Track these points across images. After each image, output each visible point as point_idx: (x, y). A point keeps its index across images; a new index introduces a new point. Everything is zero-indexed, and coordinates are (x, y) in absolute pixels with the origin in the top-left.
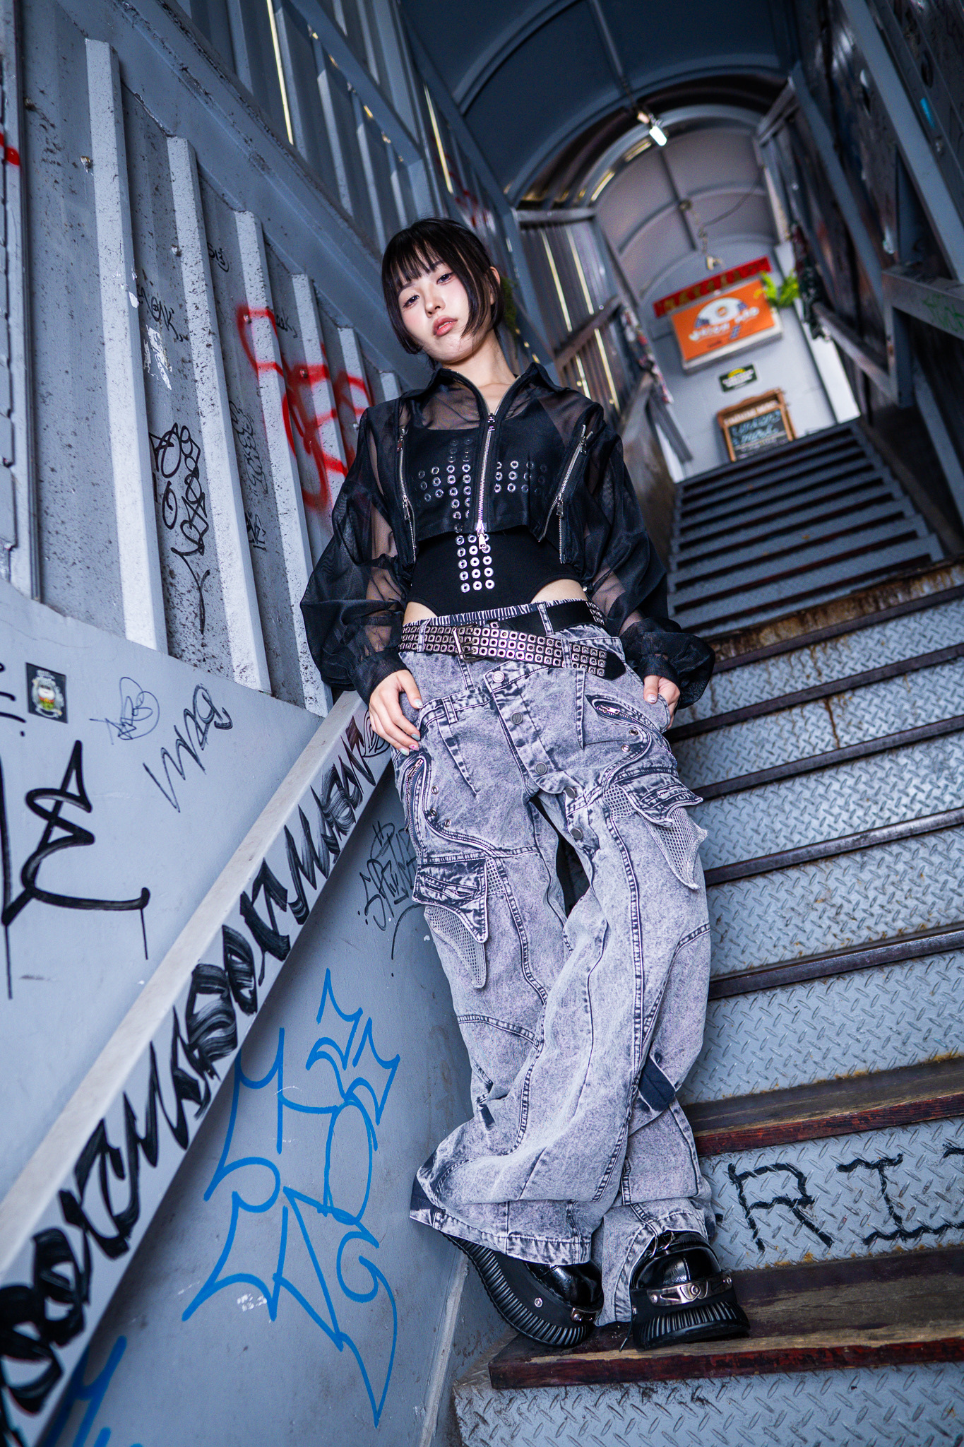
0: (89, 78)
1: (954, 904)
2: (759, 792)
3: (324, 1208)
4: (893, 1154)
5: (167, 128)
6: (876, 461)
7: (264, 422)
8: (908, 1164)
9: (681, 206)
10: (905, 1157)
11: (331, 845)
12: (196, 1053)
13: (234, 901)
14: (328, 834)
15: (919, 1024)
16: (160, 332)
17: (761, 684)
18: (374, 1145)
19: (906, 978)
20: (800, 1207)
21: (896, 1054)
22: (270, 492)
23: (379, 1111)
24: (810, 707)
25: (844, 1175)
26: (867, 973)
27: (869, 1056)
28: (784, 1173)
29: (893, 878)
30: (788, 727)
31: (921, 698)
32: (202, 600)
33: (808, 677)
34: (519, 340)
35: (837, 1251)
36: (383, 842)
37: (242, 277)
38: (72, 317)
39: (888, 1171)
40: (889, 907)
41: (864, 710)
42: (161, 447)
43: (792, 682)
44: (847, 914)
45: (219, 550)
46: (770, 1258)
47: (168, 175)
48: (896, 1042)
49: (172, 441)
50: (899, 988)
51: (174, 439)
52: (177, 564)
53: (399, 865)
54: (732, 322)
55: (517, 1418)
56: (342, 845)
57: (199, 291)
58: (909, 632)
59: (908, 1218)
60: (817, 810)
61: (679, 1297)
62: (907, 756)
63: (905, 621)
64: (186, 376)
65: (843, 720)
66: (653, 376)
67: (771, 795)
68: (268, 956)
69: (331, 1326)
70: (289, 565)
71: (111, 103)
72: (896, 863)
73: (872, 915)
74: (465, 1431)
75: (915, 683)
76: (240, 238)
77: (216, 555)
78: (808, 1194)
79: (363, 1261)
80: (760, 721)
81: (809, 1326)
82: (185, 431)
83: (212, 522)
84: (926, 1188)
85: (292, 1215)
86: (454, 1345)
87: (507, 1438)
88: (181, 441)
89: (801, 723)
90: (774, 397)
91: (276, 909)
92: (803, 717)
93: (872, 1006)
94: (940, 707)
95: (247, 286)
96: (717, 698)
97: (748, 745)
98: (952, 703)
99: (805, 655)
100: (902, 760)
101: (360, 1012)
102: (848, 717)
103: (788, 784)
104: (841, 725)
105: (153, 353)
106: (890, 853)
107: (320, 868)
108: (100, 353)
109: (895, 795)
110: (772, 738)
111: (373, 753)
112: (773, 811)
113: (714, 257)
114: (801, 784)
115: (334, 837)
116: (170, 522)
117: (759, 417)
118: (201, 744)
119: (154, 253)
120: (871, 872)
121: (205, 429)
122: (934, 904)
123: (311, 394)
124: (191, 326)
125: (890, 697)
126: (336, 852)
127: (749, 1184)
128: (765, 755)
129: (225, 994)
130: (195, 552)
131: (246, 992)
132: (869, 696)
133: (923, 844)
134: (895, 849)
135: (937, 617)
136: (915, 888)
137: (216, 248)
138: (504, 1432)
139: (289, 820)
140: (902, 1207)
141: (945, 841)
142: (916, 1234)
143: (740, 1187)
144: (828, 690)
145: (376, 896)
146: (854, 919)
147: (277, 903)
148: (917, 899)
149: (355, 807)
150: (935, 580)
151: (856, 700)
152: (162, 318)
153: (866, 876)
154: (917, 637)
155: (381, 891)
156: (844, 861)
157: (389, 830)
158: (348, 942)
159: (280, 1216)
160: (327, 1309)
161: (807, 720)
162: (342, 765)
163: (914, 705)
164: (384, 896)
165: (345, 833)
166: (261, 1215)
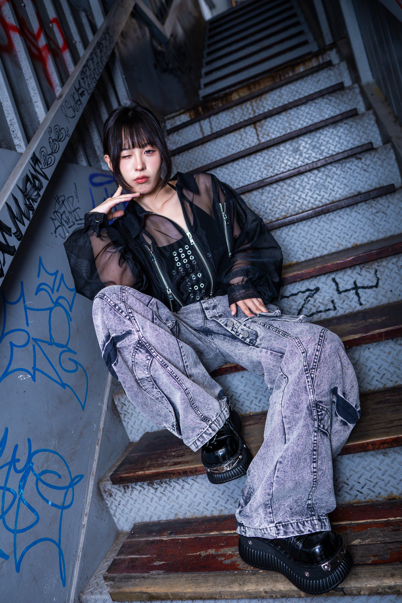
1: (297, 206)
2: (225, 166)
3: (51, 343)
11: (30, 207)
14: (28, 203)
17: (231, 119)
18: (70, 319)
23: (71, 308)
24: (248, 128)
29: (274, 198)
30: (239, 137)
31: (293, 120)
33: (250, 114)
36: (60, 203)
40: (273, 209)
41: (270, 127)
43: (243, 117)
53: (69, 212)
56: (35, 207)
58: (291, 91)
60: (249, 172)
62: (284, 147)
63: (289, 86)
65: (262, 133)
67: (230, 168)
68: (6, 255)
69: (59, 381)
72: (275, 191)
73: (266, 213)
74: (119, 409)
75: (290, 114)
79: (70, 359)
80: (228, 136)
85: (37, 347)
87: (133, 408)
89: (244, 135)
91: (7, 236)
94: (300, 123)
96: (213, 126)
97: (224, 146)
99: (248, 104)
100: (282, 148)
101: (57, 271)
102: (263, 131)
103: (237, 162)
104: (261, 135)
106: (273, 188)
107: (26, 217)
109: (279, 163)
110: (233, 143)
111: (46, 166)
112: (231, 174)
114: (242, 162)
115: (31, 204)
120: (266, 196)
122: (289, 207)
125: (280, 121)
126: (33, 210)
128: (230, 150)
132: (272, 121)
133: (285, 183)
134: (275, 186)
135: (303, 83)
136: (283, 201)
139: (8, 200)
141: (293, 181)
144: (255, 120)
145: (59, 226)
147: (7, 234)
148: (283, 205)
149: (40, 191)
151: (267, 123)
153: (264, 198)
154: (294, 93)
155: (62, 224)
156: (255, 193)
157: (63, 198)
158: (48, 245)
159: (31, 349)
160: (57, 376)
161: (247, 133)
162: (31, 173)
163: (290, 124)
164: (64, 225)
165: (36, 202)
166: (24, 348)
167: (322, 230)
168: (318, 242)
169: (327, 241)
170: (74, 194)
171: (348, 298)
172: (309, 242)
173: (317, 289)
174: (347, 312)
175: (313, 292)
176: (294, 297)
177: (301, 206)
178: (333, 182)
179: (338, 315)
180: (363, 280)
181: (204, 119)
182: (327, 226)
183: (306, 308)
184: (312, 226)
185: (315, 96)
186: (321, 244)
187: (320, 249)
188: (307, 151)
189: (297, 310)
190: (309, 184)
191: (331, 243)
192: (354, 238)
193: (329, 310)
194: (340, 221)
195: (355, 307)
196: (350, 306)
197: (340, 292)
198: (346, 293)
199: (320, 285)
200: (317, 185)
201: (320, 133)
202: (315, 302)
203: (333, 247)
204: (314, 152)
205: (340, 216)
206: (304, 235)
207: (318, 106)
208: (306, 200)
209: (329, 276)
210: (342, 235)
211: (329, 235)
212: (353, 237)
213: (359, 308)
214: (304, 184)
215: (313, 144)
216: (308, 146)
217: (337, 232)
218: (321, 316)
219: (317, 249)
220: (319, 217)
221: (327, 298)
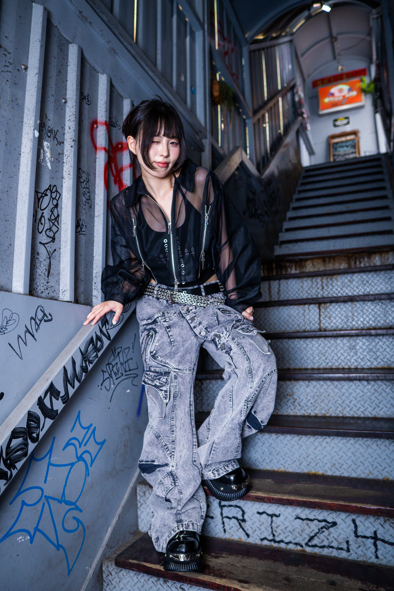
0: (32, 23)
1: (339, 409)
3: (62, 500)
4: (277, 513)
5: (69, 40)
6: (386, 177)
7: (95, 174)
8: (281, 518)
9: (333, 39)
10: (281, 516)
11: (84, 369)
12: (8, 462)
13: (35, 400)
14: (84, 365)
15: (307, 459)
16: (50, 142)
17: (299, 287)
18: (87, 474)
19: (307, 441)
20: (241, 522)
21: (297, 468)
22: (92, 207)
24: (312, 306)
25: (258, 515)
26: (293, 435)
27: (287, 465)
28: (238, 509)
29: (318, 394)
30: (302, 312)
31: (357, 312)
32: (50, 263)
33: (318, 288)
34: (237, 109)
35: (250, 540)
36: (116, 355)
37: (97, 106)
38: (6, 145)
39: (274, 518)
40: (314, 404)
41: (333, 312)
42: (42, 197)
43: (311, 289)
44: (298, 403)
45: (62, 239)
46: (227, 536)
47: (67, 63)
48: (297, 463)
49: (47, 193)
50: (303, 444)
51: (48, 193)
52: (42, 250)
53: (122, 364)
54: (344, 97)
55: (122, 576)
56: (90, 368)
57: (72, 120)
58: (362, 279)
59: (278, 536)
61: (178, 558)
62: (341, 341)
63: (362, 274)
64: (59, 161)
65: (324, 314)
66: (303, 118)
68: (47, 419)
69: (56, 542)
70: (95, 239)
71: (40, 37)
72: (320, 388)
73: (307, 405)
74: (104, 576)
75: (356, 306)
76: (100, 86)
77: (60, 241)
78: (245, 518)
79: (74, 518)
80: (292, 307)
81: (224, 574)
82: (55, 187)
83: (61, 227)
84: (286, 528)
85: (46, 505)
86: (107, 545)
87: (118, 582)
88: (52, 192)
89: (307, 311)
90: (355, 133)
91: (54, 400)
92: (309, 309)
93: (292, 448)
94: (363, 318)
95: (99, 110)
97: (285, 315)
98: (368, 317)
99: (319, 279)
101: (91, 425)
102: (326, 313)
103: (293, 340)
104: (323, 316)
105: (44, 153)
106: (319, 384)
107: (77, 380)
108: (18, 159)
109: (333, 354)
110: (295, 315)
111: (112, 327)
113: (342, 66)
114: (298, 342)
115: (86, 366)
116: (40, 231)
117: (347, 141)
118: (36, 330)
119: (53, 104)
120: (311, 389)
121: (64, 185)
122: (331, 407)
123: (122, 156)
124: (66, 137)
125: (344, 309)
126: (86, 372)
127: (225, 509)
129: (25, 437)
130: (50, 242)
131: (34, 435)
132: (336, 307)
133: (333, 384)
134: (322, 383)
135: (375, 276)
136: (325, 400)
137: (86, 94)
138: (117, 579)
139: (67, 363)
140: (276, 531)
141: (341, 384)
142: (279, 542)
143: (222, 509)
144: (320, 300)
145: (107, 378)
146: (300, 405)
147: (55, 398)
148: (325, 404)
149: (99, 352)
150: (381, 255)
151: (331, 307)
152: (52, 136)
153: (308, 390)
154: (365, 283)
155: (110, 376)
156: (301, 383)
157: (119, 350)
158: (91, 398)
159: (41, 506)
160: (55, 537)
161: (310, 311)
162: (96, 335)
163: (353, 314)
164: (112, 377)
165: (92, 363)
166: (33, 507)
167: (356, 452)
168: (349, 462)
169: (358, 464)
170: (131, 346)
171: (365, 545)
172: (340, 459)
173: (334, 524)
174: (361, 559)
175: (329, 525)
176: (309, 522)
177: (343, 410)
178: (380, 398)
179: (350, 558)
180: (385, 533)
181: (275, 280)
182: (362, 450)
183: (318, 538)
184: (347, 445)
185: (383, 297)
186: (351, 465)
187: (350, 470)
188: (363, 352)
189: (309, 536)
190: (355, 392)
191: (362, 468)
192: (387, 472)
193: (342, 549)
194: (376, 450)
195: (370, 558)
196: (365, 554)
197: (357, 536)
198: (364, 540)
199: (338, 521)
200: (364, 395)
201: (380, 339)
202: (329, 535)
203: (363, 472)
204: (369, 355)
205: (377, 445)
206: (337, 451)
207: (384, 306)
208: (349, 407)
209: (350, 515)
210: (375, 464)
211: (362, 459)
212: (386, 470)
213: (374, 560)
214: (350, 391)
215: (371, 347)
216: (364, 347)
217: (371, 460)
218: (332, 551)
219: (346, 468)
220: (356, 439)
221: (342, 536)
